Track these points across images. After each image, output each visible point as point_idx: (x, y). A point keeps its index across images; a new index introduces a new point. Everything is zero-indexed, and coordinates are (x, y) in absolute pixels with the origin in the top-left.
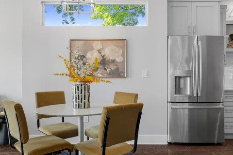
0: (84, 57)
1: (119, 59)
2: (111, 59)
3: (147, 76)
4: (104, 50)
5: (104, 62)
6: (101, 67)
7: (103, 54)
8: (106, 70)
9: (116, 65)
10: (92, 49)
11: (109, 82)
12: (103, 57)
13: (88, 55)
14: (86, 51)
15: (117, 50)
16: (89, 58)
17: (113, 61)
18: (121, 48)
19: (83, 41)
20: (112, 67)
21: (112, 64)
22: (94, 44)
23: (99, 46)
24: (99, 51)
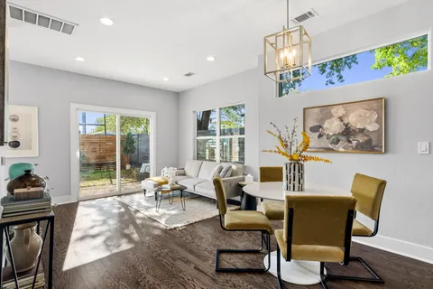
0: (320, 127)
1: (372, 127)
2: (358, 127)
3: (427, 152)
4: (348, 117)
5: (348, 132)
6: (343, 138)
7: (346, 122)
8: (350, 142)
9: (367, 136)
10: (331, 116)
11: (328, 161)
12: (346, 125)
13: (326, 125)
14: (323, 120)
15: (368, 115)
16: (327, 129)
17: (362, 131)
18: (375, 110)
19: (319, 109)
20: (361, 139)
21: (361, 135)
22: (333, 110)
23: (340, 111)
24: (341, 119)
